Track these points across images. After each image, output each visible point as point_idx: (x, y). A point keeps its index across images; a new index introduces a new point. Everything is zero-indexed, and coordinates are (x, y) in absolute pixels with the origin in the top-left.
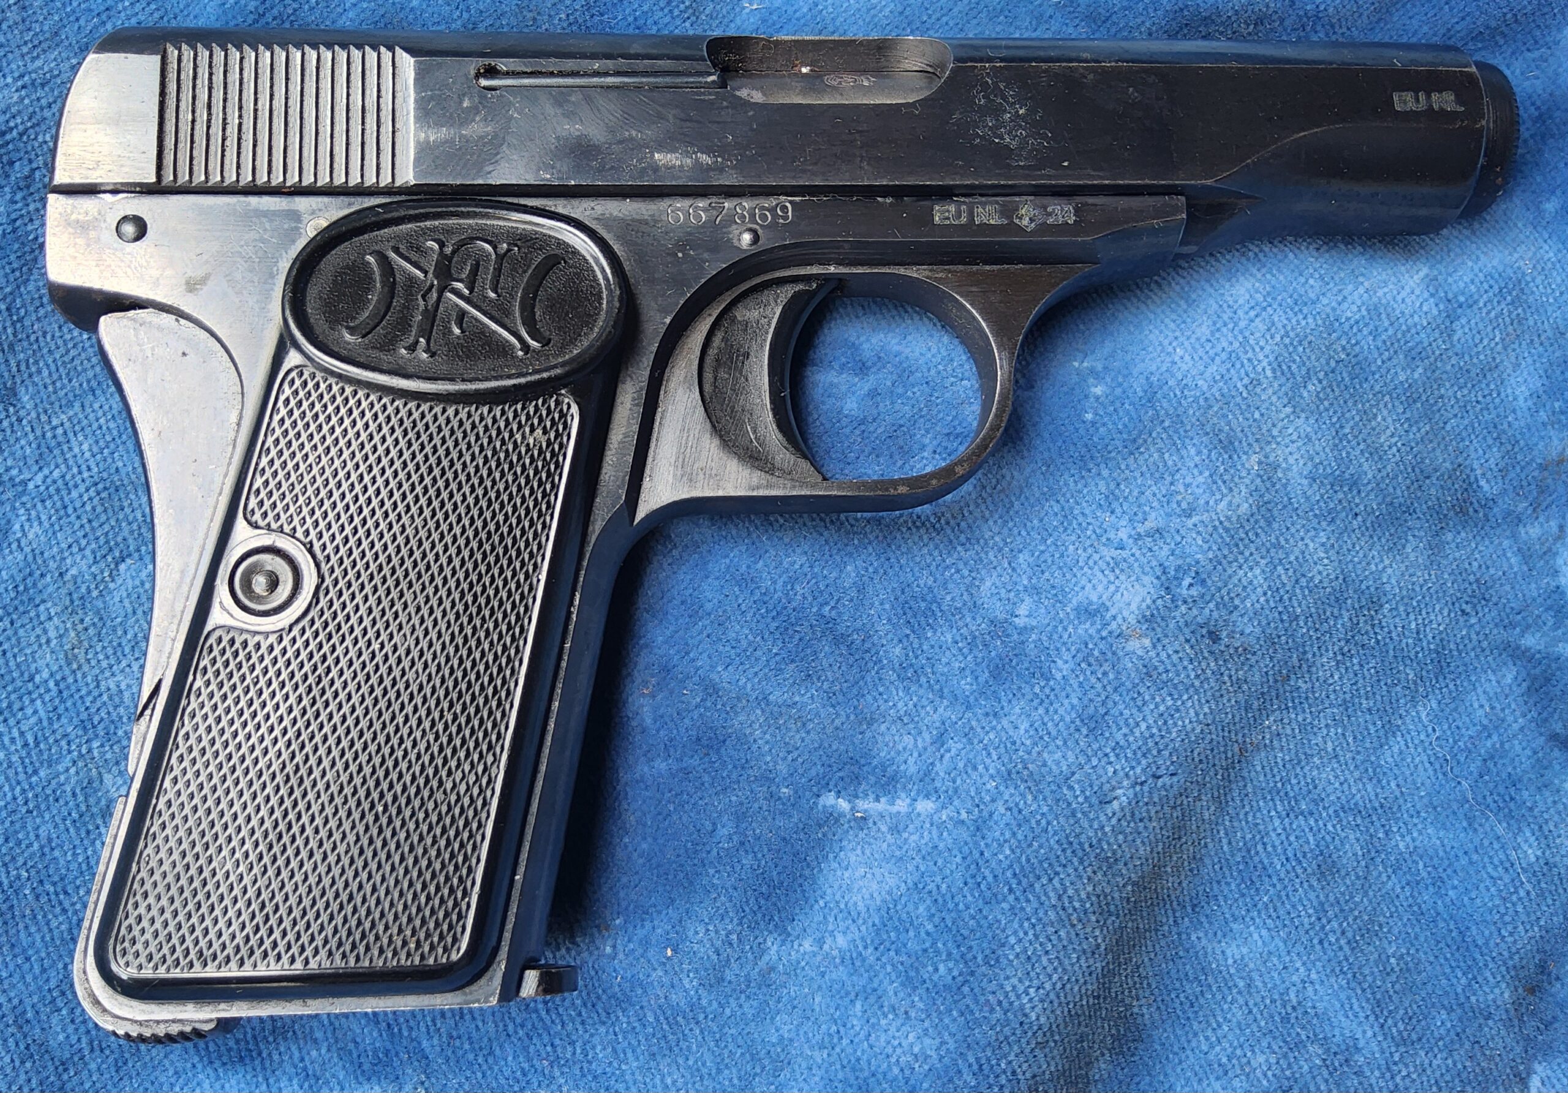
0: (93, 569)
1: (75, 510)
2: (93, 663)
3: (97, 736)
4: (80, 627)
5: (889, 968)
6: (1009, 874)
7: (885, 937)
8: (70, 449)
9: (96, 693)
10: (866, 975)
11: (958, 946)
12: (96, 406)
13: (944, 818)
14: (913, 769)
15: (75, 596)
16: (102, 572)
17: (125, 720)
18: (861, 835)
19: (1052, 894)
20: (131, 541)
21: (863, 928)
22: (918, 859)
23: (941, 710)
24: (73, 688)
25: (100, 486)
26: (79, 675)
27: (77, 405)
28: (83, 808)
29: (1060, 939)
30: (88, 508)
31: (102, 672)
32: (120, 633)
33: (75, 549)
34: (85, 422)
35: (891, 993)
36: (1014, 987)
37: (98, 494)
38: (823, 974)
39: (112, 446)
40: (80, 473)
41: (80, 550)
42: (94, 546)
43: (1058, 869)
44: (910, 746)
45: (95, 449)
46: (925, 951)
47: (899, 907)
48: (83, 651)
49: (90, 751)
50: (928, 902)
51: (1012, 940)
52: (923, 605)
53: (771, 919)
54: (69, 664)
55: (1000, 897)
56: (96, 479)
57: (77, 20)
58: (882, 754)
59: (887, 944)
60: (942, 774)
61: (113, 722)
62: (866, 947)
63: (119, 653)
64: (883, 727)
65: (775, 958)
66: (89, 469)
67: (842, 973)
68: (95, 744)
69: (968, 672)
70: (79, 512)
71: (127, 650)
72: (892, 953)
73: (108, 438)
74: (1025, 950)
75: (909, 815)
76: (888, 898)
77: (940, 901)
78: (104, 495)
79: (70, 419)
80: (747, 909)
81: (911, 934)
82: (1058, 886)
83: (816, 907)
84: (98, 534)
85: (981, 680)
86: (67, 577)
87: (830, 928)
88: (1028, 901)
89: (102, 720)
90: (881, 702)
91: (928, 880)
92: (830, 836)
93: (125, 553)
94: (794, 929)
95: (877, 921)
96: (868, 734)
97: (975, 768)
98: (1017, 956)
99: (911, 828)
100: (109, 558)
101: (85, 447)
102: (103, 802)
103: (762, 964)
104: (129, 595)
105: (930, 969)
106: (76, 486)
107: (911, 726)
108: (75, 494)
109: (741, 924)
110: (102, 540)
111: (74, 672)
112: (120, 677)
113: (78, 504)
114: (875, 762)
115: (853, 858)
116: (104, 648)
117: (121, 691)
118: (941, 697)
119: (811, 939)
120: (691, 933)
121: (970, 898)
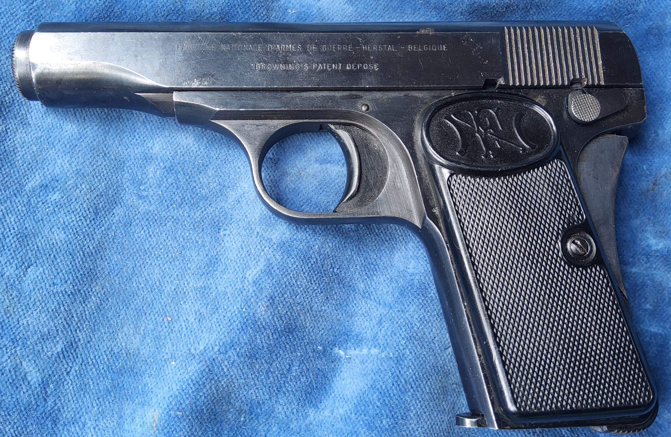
0: (16, 272)
1: (8, 247)
2: (17, 313)
3: (18, 345)
4: (10, 298)
5: (361, 422)
6: (411, 380)
7: (359, 409)
8: (6, 221)
9: (18, 326)
10: (351, 426)
11: (391, 412)
12: (17, 201)
13: (383, 356)
14: (369, 336)
15: (8, 284)
16: (20, 273)
17: (30, 337)
18: (349, 365)
19: (427, 388)
20: (32, 259)
21: (350, 405)
22: (372, 375)
23: (379, 310)
24: (8, 325)
25: (19, 236)
26: (10, 319)
27: (8, 201)
28: (14, 377)
29: (430, 407)
30: (13, 246)
31: (21, 317)
32: (28, 299)
33: (8, 264)
34: (12, 209)
35: (363, 433)
36: (413, 428)
37: (18, 239)
38: (333, 426)
39: (24, 218)
40: (10, 231)
41: (10, 264)
42: (16, 262)
43: (429, 377)
44: (368, 326)
45: (16, 220)
46: (377, 414)
47: (365, 396)
48: (12, 308)
49: (16, 352)
50: (377, 393)
51: (412, 408)
52: (372, 266)
53: (312, 402)
54: (6, 314)
55: (407, 390)
56: (17, 233)
57: (8, 38)
58: (356, 330)
59: (360, 412)
60: (381, 337)
61: (25, 338)
62: (351, 414)
63: (28, 308)
64: (356, 319)
65: (312, 419)
66: (14, 229)
67: (341, 425)
68: (18, 349)
69: (390, 293)
70: (9, 248)
71: (31, 306)
72: (363, 416)
73: (22, 215)
74: (417, 412)
75: (368, 355)
76: (360, 392)
77: (383, 392)
78: (21, 239)
79: (5, 208)
80: (301, 399)
81: (371, 407)
82: (429, 384)
83: (331, 397)
84: (18, 257)
85: (395, 296)
86: (5, 277)
87: (337, 405)
88: (418, 391)
89: (21, 338)
90: (355, 308)
91: (377, 384)
92: (337, 366)
93: (30, 264)
94: (322, 406)
95: (356, 402)
96: (350, 322)
97: (395, 335)
98: (414, 415)
99: (369, 361)
100: (23, 267)
101: (12, 219)
102: (23, 374)
103: (307, 422)
104: (32, 282)
105: (379, 422)
106: (8, 237)
107: (368, 317)
108: (8, 240)
109: (298, 405)
110: (20, 259)
111: (8, 317)
112: (28, 319)
113: (9, 244)
114: (353, 334)
115: (346, 375)
116: (21, 306)
117: (29, 325)
118: (380, 304)
119: (328, 410)
120: (276, 410)
121: (395, 391)
